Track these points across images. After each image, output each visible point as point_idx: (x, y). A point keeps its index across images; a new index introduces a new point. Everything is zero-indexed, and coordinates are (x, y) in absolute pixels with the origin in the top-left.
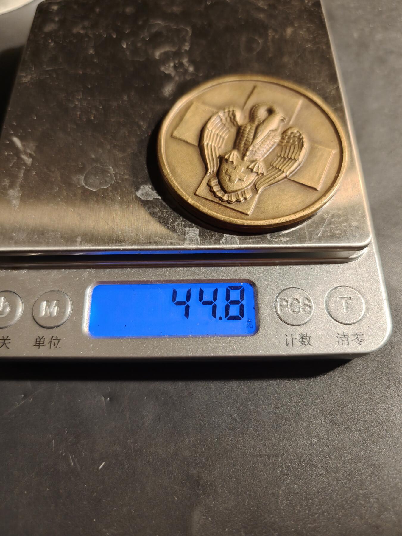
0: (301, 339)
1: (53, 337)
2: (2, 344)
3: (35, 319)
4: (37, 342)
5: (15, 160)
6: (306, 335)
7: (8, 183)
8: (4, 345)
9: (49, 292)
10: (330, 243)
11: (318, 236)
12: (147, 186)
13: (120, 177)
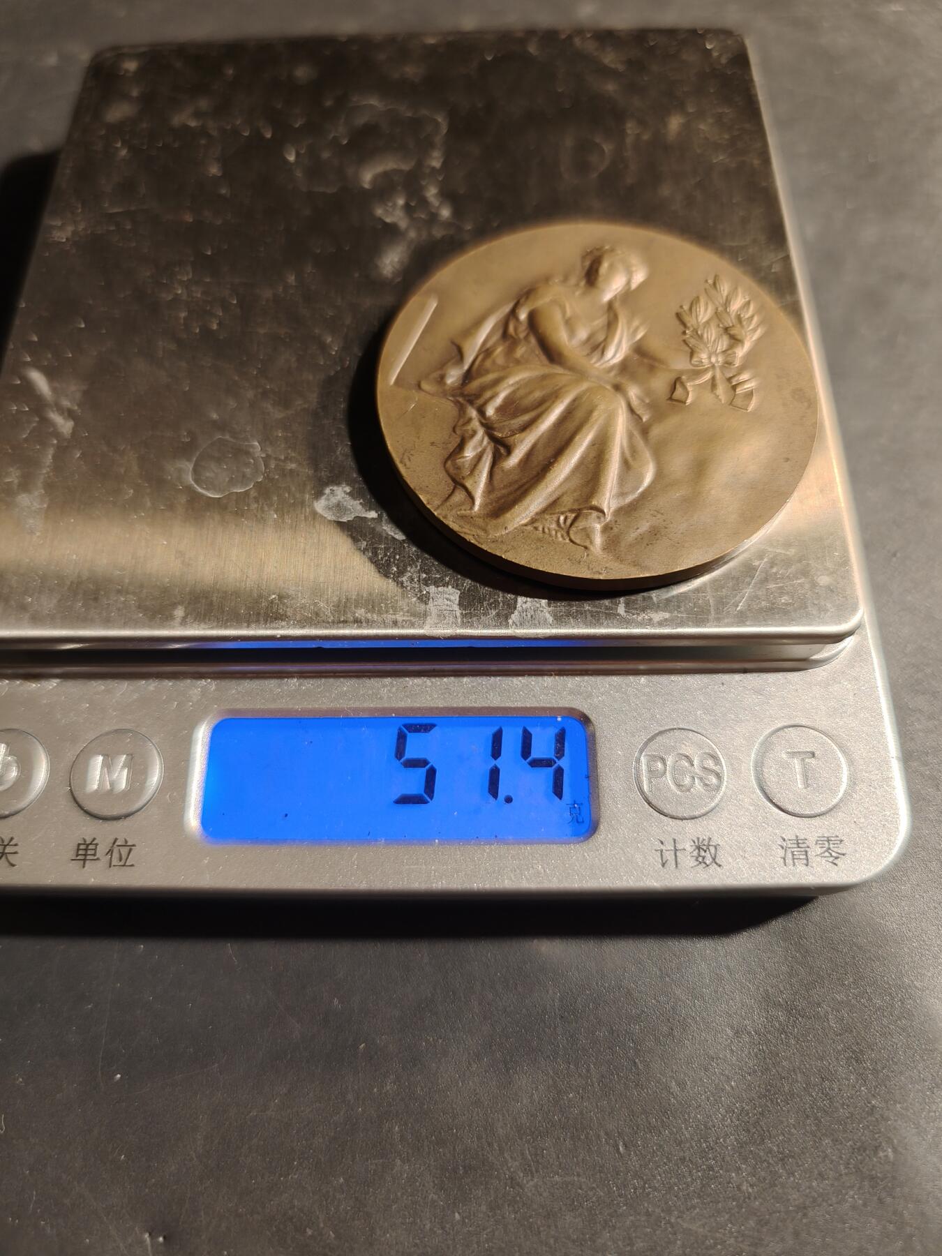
0: (697, 851)
1: (116, 840)
3: (76, 796)
4: (80, 852)
5: (34, 425)
6: (709, 842)
7: (17, 477)
8: (4, 858)
9: (107, 734)
10: (767, 625)
11: (739, 608)
12: (340, 488)
13: (277, 465)
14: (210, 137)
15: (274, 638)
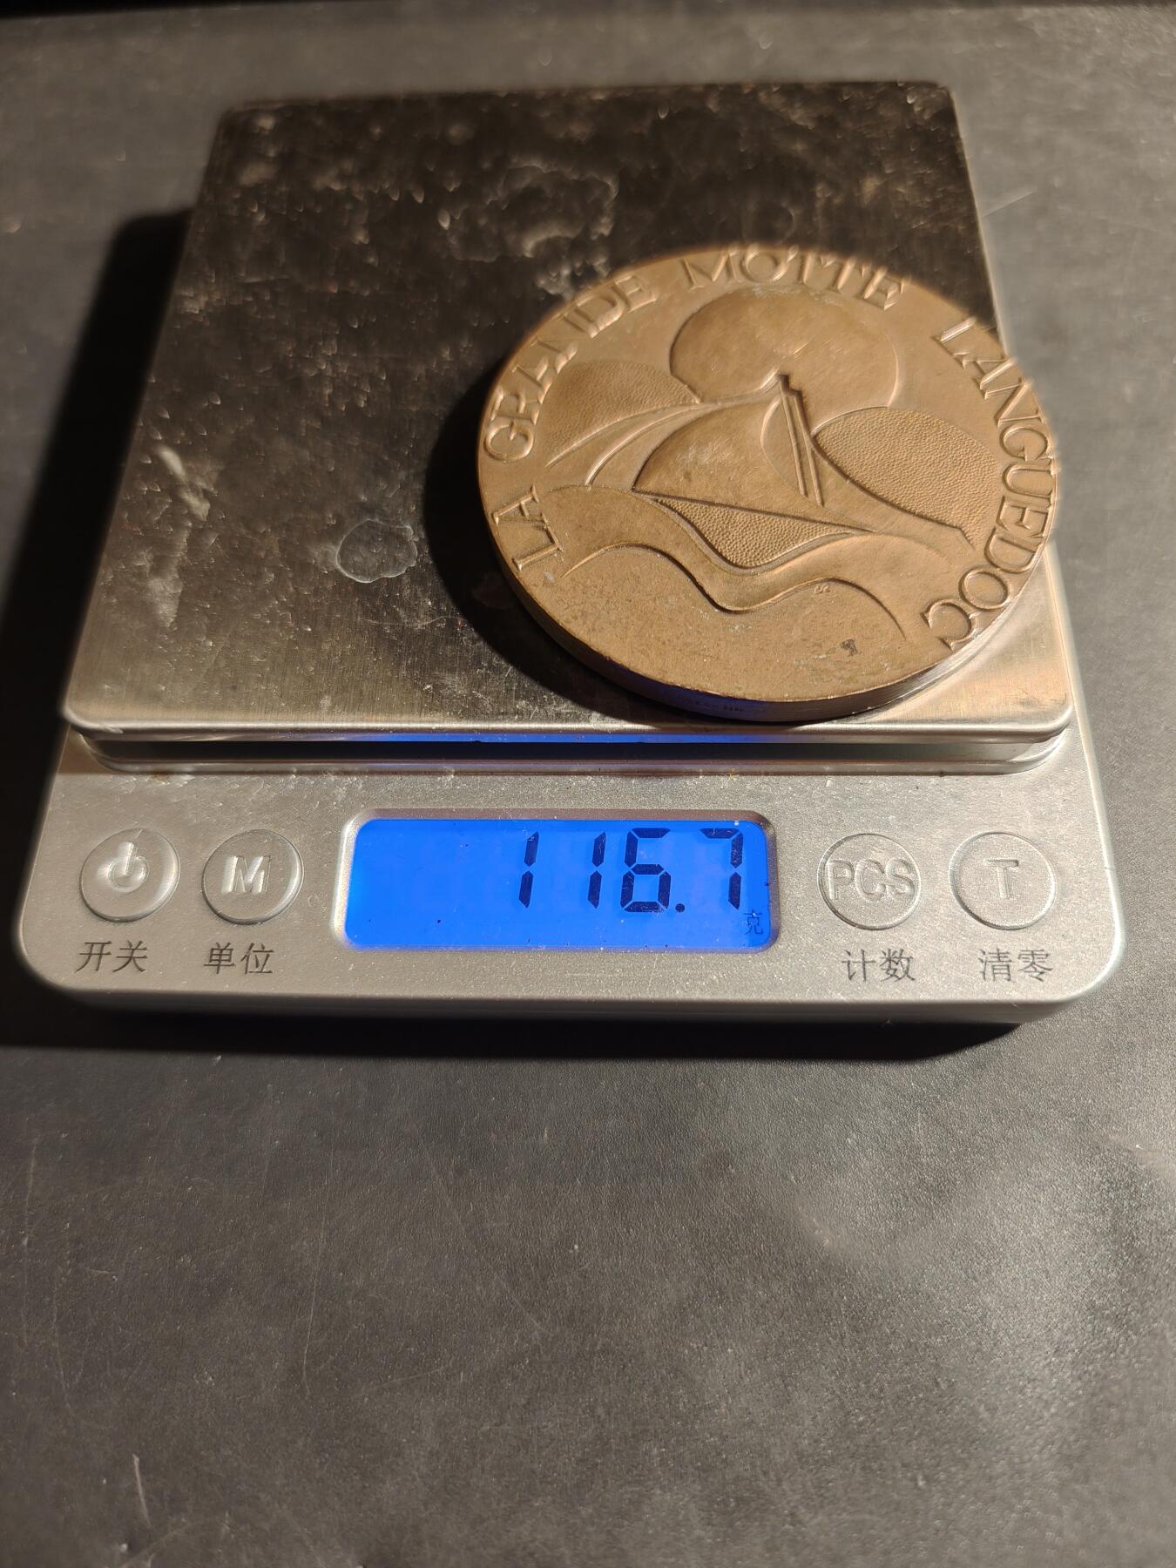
0: (888, 963)
1: (252, 945)
2: (127, 959)
3: (208, 898)
4: (214, 958)
5: (167, 506)
6: (901, 954)
7: (149, 561)
8: (132, 961)
9: (243, 834)
14: (355, 201)
15: (429, 731)
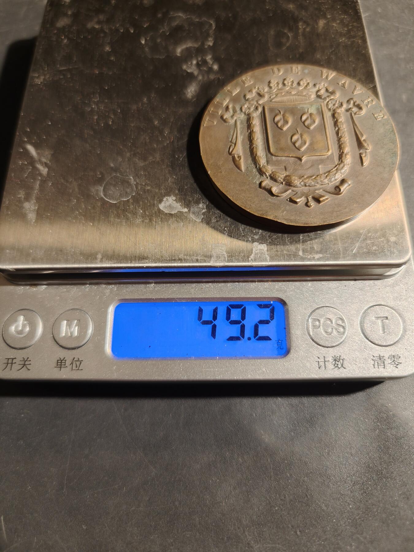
0: (334, 361)
1: (74, 358)
2: (22, 365)
3: (55, 338)
4: (59, 364)
5: (30, 170)
6: (340, 358)
7: (23, 195)
8: (25, 366)
9: (69, 310)
10: (366, 260)
11: (354, 252)
12: (171, 198)
13: (141, 188)
14: (105, 33)
15: (143, 267)
